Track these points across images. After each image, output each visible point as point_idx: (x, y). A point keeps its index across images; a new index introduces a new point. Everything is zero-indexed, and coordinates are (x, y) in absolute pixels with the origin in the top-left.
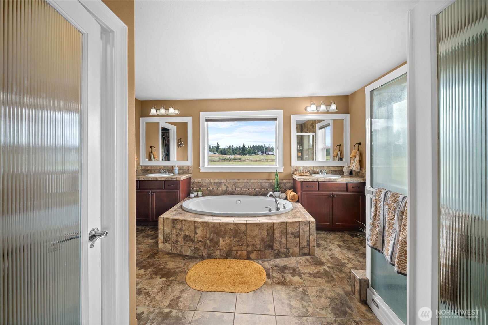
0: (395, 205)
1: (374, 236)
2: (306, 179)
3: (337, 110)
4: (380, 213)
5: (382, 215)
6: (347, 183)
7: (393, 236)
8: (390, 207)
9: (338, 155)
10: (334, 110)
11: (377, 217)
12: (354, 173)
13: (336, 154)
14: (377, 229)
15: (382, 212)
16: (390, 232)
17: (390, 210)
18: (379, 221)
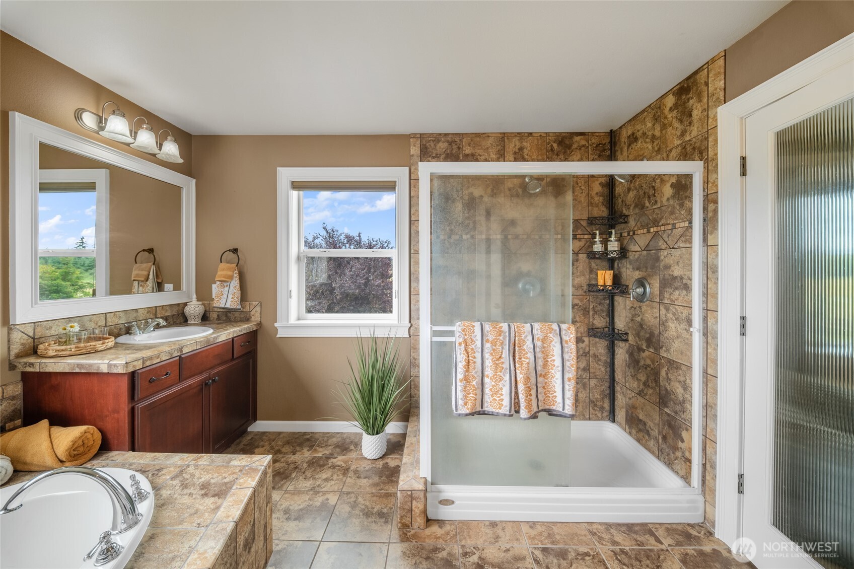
0: (501, 338)
1: (471, 395)
2: (151, 358)
3: (181, 161)
4: (475, 357)
5: (479, 360)
6: (233, 339)
7: (505, 380)
8: (494, 343)
9: (151, 277)
10: (174, 156)
11: (472, 364)
12: (214, 316)
13: (146, 273)
14: (474, 383)
15: (478, 355)
16: (501, 376)
17: (494, 347)
18: (476, 370)
